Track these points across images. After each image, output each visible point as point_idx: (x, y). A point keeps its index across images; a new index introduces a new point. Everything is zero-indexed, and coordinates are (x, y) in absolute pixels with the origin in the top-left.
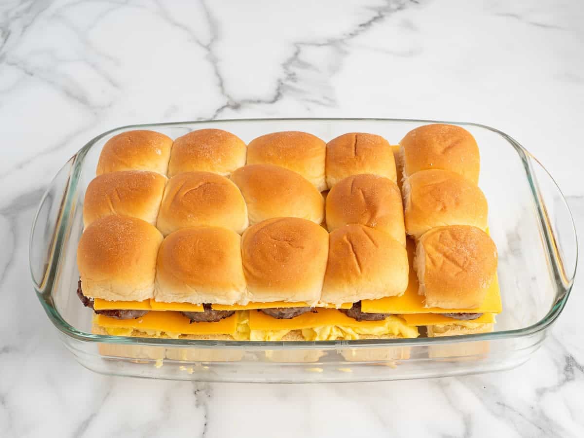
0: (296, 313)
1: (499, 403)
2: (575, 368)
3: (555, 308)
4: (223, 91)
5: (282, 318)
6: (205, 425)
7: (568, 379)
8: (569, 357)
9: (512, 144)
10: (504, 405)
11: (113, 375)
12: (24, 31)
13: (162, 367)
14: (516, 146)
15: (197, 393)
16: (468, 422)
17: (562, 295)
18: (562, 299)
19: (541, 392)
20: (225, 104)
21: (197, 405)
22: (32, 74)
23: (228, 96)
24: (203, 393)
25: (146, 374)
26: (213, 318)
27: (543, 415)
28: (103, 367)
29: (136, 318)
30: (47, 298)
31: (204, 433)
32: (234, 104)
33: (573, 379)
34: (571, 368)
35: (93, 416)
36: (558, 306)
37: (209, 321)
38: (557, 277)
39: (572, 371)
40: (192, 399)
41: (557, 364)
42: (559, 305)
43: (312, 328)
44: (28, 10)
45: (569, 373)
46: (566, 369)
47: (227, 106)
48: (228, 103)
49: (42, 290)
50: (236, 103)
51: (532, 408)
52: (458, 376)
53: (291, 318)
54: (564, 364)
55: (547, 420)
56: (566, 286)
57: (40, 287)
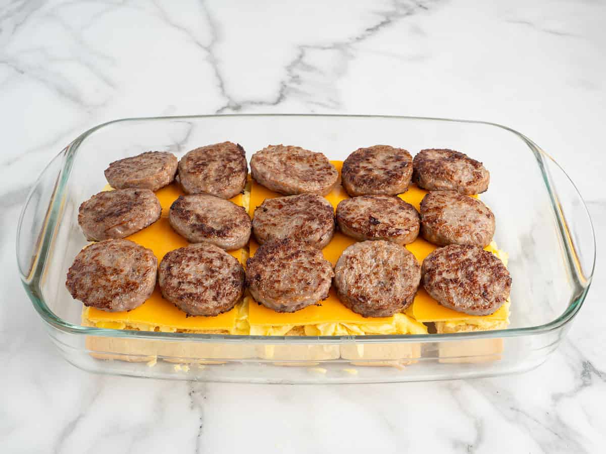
0: (299, 306)
1: (512, 409)
2: (592, 373)
3: (573, 305)
4: (223, 92)
5: (284, 312)
6: (201, 427)
7: (585, 385)
8: (586, 362)
9: (527, 143)
10: (518, 410)
11: (103, 373)
12: (15, 29)
13: (155, 365)
14: (530, 145)
15: (192, 394)
16: (479, 427)
17: (580, 294)
18: (580, 297)
19: (556, 398)
20: (225, 105)
21: (192, 408)
22: (22, 72)
23: (229, 97)
24: (198, 394)
25: (138, 373)
26: (211, 312)
27: (559, 421)
28: (93, 365)
29: (128, 311)
30: (34, 289)
31: (199, 436)
32: (234, 105)
33: (590, 385)
34: (589, 374)
35: (81, 416)
36: (575, 304)
37: (206, 316)
38: (574, 276)
39: (590, 377)
40: (187, 400)
41: (573, 369)
42: (577, 302)
43: (315, 325)
44: (20, 9)
45: (587, 379)
46: (583, 374)
47: (228, 107)
48: (228, 104)
49: (29, 281)
50: (236, 104)
51: (548, 413)
52: (470, 379)
53: (293, 312)
54: (581, 369)
55: (564, 425)
56: (584, 284)
57: (27, 277)
